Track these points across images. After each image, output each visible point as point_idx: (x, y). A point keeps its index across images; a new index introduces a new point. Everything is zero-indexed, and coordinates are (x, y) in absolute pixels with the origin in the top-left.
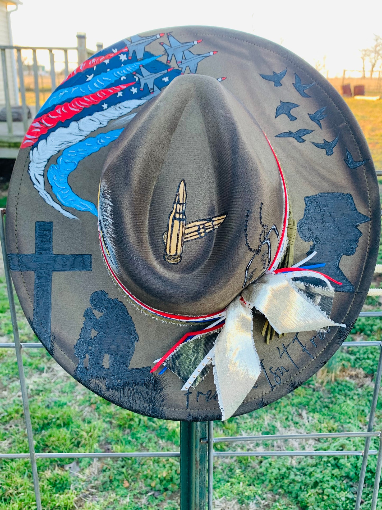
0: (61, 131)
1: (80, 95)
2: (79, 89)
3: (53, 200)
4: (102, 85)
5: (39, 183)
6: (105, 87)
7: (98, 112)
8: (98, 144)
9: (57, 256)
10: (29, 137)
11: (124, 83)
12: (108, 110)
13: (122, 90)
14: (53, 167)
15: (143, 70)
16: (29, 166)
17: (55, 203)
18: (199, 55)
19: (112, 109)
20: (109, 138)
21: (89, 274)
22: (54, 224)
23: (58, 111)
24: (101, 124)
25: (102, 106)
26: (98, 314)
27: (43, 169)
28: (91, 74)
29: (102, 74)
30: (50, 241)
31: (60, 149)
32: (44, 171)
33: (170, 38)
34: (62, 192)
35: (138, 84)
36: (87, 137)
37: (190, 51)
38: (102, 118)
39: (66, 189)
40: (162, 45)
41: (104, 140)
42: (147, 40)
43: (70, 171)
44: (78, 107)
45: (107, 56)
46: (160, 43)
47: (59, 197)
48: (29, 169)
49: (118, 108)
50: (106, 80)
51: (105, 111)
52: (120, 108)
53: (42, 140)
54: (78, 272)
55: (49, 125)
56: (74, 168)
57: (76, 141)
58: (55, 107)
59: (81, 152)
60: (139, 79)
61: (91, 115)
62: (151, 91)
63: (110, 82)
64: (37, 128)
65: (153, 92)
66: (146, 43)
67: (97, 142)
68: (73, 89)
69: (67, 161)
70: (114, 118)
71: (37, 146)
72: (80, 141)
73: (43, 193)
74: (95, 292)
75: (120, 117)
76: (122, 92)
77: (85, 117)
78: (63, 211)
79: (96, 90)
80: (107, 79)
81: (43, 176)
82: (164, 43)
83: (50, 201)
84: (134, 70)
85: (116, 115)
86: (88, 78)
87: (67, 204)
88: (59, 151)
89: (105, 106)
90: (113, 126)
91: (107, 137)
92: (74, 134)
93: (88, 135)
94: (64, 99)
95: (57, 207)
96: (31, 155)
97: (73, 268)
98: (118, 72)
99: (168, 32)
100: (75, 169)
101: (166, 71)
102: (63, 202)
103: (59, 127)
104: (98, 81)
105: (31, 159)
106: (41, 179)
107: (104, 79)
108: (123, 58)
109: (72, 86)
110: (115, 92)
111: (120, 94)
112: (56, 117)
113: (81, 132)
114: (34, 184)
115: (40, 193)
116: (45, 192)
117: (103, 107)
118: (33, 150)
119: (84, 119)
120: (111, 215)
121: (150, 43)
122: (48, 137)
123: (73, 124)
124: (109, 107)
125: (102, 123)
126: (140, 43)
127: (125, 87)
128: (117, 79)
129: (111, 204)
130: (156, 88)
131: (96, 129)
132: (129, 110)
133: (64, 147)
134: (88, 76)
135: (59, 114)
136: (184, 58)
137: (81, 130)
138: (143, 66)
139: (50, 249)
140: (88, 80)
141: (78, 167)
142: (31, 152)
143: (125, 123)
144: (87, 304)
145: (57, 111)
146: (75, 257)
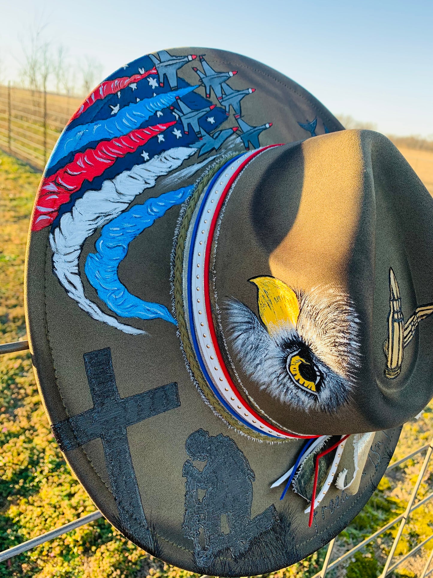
0: (90, 196)
1: (108, 137)
2: (103, 126)
3: (103, 312)
4: (135, 124)
5: (75, 287)
6: (138, 125)
7: (138, 164)
8: (150, 214)
9: (126, 400)
10: (43, 209)
11: (161, 121)
12: (150, 161)
13: (162, 132)
14: (91, 258)
15: (181, 104)
16: (53, 262)
17: (107, 317)
18: (239, 91)
19: (155, 161)
20: (163, 204)
21: (177, 412)
22: (112, 351)
23: (80, 163)
24: (146, 183)
25: (142, 155)
26: (200, 465)
27: (76, 262)
28: (117, 105)
29: (132, 105)
30: (112, 378)
31: (95, 226)
32: (78, 265)
33: (203, 63)
34: (113, 296)
35: (179, 125)
36: (131, 204)
37: (228, 85)
38: (146, 175)
39: (118, 290)
40: (196, 72)
41: (156, 208)
42: (178, 61)
43: (118, 261)
44: (108, 158)
45: (132, 78)
46: (193, 68)
47: (110, 305)
48: (54, 267)
49: (163, 160)
50: (138, 116)
51: (147, 163)
52: (165, 158)
53: (64, 213)
54: (162, 415)
55: (72, 187)
56: (124, 255)
57: (117, 211)
58: (73, 156)
59: (128, 228)
60: (179, 117)
61: (129, 169)
62: (199, 136)
63: (144, 118)
64: (53, 193)
65: (201, 137)
66: (178, 66)
67: (148, 212)
68: (96, 127)
69: (111, 245)
70: (162, 174)
71: (58, 225)
72: (123, 211)
73: (85, 304)
74: (190, 436)
75: (170, 173)
76: (163, 136)
77: (121, 173)
78: (121, 327)
79: (128, 130)
80: (139, 113)
81: (79, 274)
82: (198, 70)
83: (99, 316)
84: (171, 103)
85: (164, 170)
86: (112, 110)
87: (126, 314)
88: (95, 230)
89: (145, 155)
90: (165, 186)
91: (161, 204)
92: (112, 201)
93: (132, 202)
94: (84, 143)
95: (112, 322)
96: (51, 241)
97: (154, 410)
98: (151, 105)
99: (201, 53)
100: (126, 256)
101: (208, 109)
102: (118, 311)
103: (88, 190)
104: (128, 115)
105: (54, 249)
106: (76, 281)
107: (134, 113)
108: (153, 83)
109: (92, 122)
110: (154, 135)
111: (161, 138)
112: (79, 173)
113: (122, 196)
114: (67, 291)
115: (79, 305)
116: (88, 302)
117: (143, 158)
118: (53, 234)
119: (120, 175)
120: (357, 336)
121: (182, 66)
122: (74, 208)
123: (107, 184)
124: (151, 157)
125: (148, 181)
126: (170, 65)
127: (165, 128)
128: (152, 114)
129: (357, 320)
130: (203, 133)
131: (141, 192)
132: (179, 163)
133: (101, 222)
134: (112, 107)
135: (82, 169)
136: (223, 93)
137: (120, 194)
138: (180, 98)
139: (114, 392)
140: (113, 113)
141: (130, 253)
142: (51, 236)
143: (179, 181)
144: (184, 456)
145: (78, 163)
146: (153, 393)
